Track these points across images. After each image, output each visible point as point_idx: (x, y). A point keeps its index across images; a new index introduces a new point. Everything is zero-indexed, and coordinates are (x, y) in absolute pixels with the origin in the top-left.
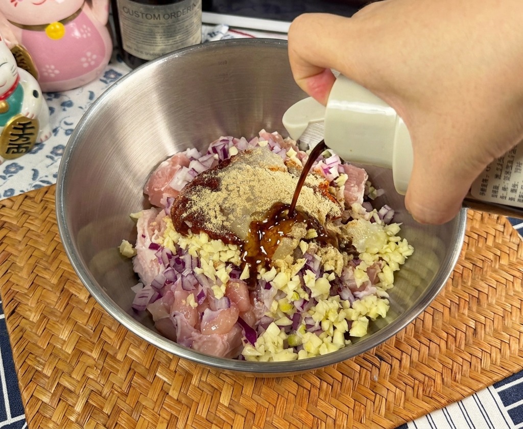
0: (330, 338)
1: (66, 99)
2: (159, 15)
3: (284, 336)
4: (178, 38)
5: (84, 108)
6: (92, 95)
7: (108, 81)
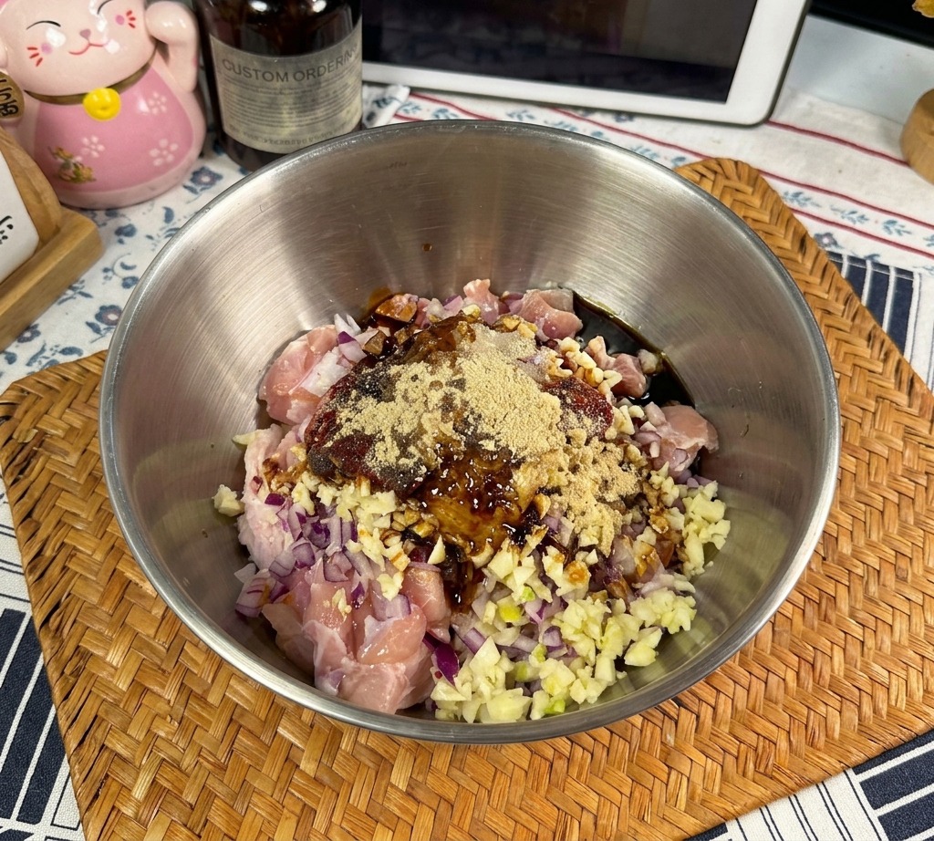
0: (588, 669)
1: (123, 222)
2: (286, 74)
3: (507, 666)
4: (320, 113)
5: (156, 238)
6: (169, 215)
7: (198, 188)
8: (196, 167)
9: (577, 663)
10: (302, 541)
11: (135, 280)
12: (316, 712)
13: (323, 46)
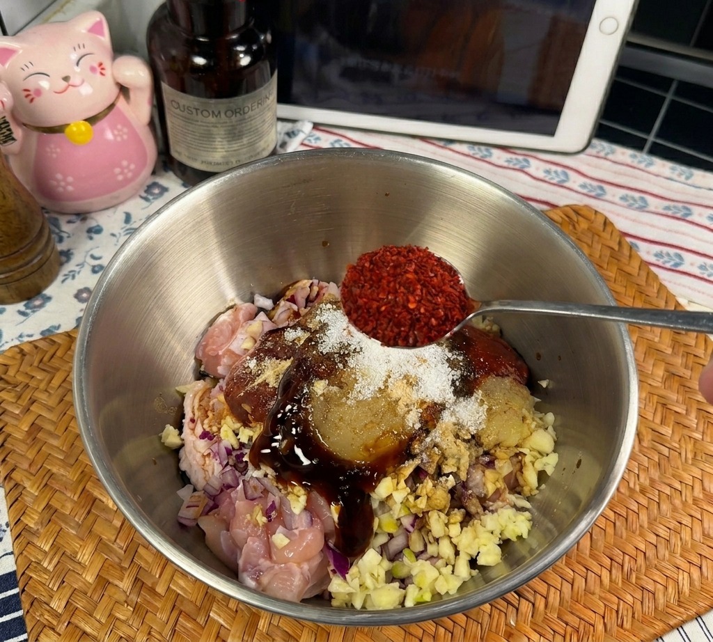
0: (450, 568)
1: (92, 223)
2: (219, 113)
3: (386, 565)
4: (245, 141)
5: (118, 235)
6: (128, 218)
7: (151, 197)
8: (150, 181)
9: (440, 563)
10: (228, 468)
11: (101, 267)
12: (240, 601)
13: (247, 92)
